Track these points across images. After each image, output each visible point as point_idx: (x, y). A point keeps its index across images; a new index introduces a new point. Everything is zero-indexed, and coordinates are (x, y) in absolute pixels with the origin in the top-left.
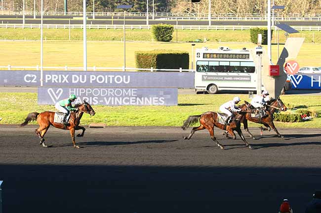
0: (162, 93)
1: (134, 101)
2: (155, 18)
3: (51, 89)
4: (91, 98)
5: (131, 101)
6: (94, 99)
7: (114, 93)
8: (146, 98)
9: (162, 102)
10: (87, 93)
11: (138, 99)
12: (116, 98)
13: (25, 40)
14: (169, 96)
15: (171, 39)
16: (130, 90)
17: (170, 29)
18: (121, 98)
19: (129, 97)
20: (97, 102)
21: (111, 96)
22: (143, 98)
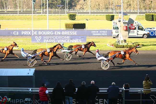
0: (80, 37)
1: (69, 41)
2: (68, 11)
3: (36, 36)
4: (52, 40)
5: (68, 41)
6: (53, 40)
7: (61, 38)
8: (74, 40)
9: (80, 41)
10: (51, 38)
11: (71, 40)
12: (62, 40)
13: (19, 20)
14: (83, 39)
15: (75, 19)
16: (67, 37)
17: (75, 15)
18: (64, 40)
19: (67, 39)
20: (55, 41)
21: (60, 39)
22: (73, 40)
